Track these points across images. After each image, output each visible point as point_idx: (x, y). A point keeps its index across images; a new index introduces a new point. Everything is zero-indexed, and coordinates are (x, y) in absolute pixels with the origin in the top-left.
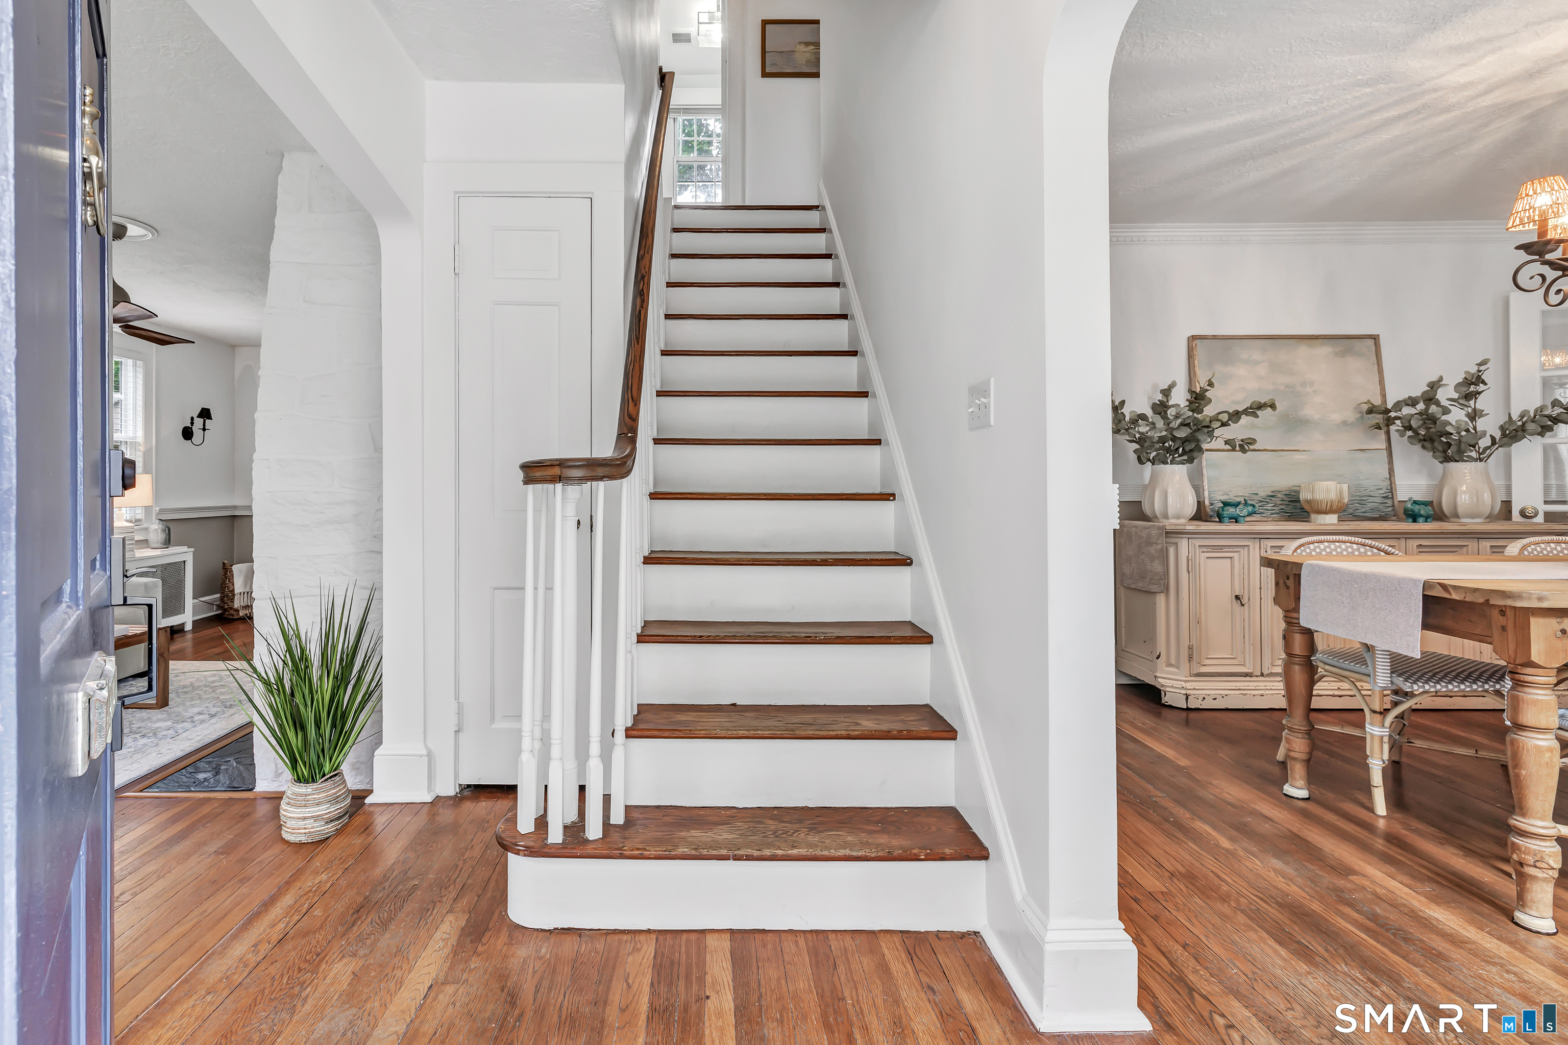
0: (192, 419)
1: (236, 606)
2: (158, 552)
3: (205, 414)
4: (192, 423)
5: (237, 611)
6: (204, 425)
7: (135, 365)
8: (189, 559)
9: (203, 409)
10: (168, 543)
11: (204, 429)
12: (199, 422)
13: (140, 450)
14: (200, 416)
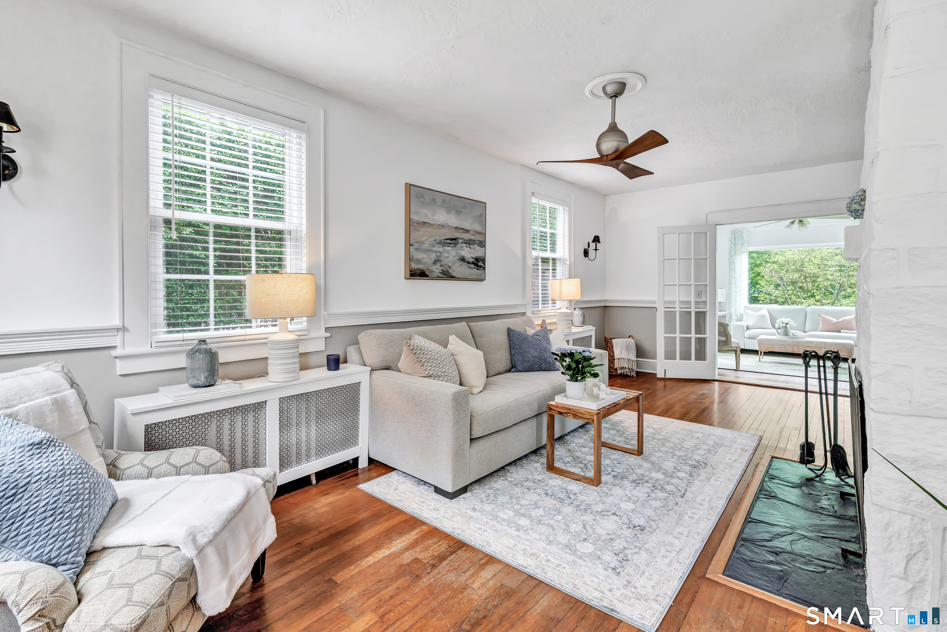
0: (589, 243)
1: (616, 367)
2: (580, 329)
3: (596, 239)
4: (589, 246)
5: (616, 370)
6: (596, 247)
7: (564, 210)
8: (593, 334)
9: (595, 236)
10: (584, 323)
11: (596, 250)
12: (593, 245)
13: (566, 264)
14: (594, 241)
